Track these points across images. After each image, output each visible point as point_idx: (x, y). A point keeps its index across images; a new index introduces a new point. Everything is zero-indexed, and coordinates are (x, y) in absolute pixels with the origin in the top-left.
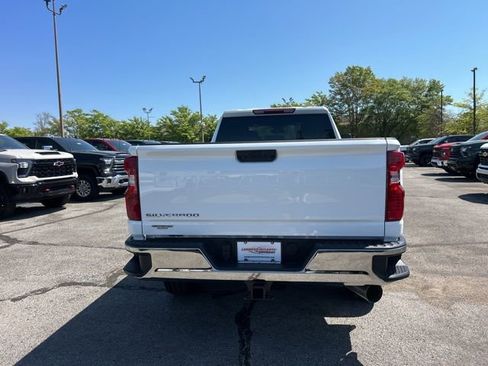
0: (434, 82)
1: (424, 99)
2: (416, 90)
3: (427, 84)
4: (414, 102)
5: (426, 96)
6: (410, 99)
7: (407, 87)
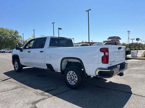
0: (16, 31)
1: (14, 35)
2: (11, 32)
3: (14, 31)
4: (11, 36)
5: (14, 34)
6: (9, 35)
7: (8, 31)
